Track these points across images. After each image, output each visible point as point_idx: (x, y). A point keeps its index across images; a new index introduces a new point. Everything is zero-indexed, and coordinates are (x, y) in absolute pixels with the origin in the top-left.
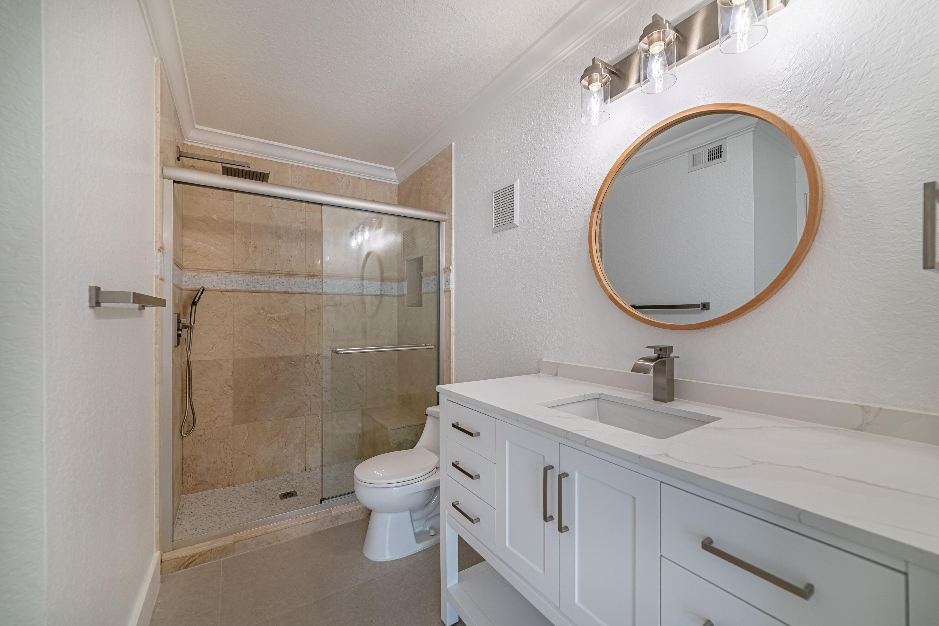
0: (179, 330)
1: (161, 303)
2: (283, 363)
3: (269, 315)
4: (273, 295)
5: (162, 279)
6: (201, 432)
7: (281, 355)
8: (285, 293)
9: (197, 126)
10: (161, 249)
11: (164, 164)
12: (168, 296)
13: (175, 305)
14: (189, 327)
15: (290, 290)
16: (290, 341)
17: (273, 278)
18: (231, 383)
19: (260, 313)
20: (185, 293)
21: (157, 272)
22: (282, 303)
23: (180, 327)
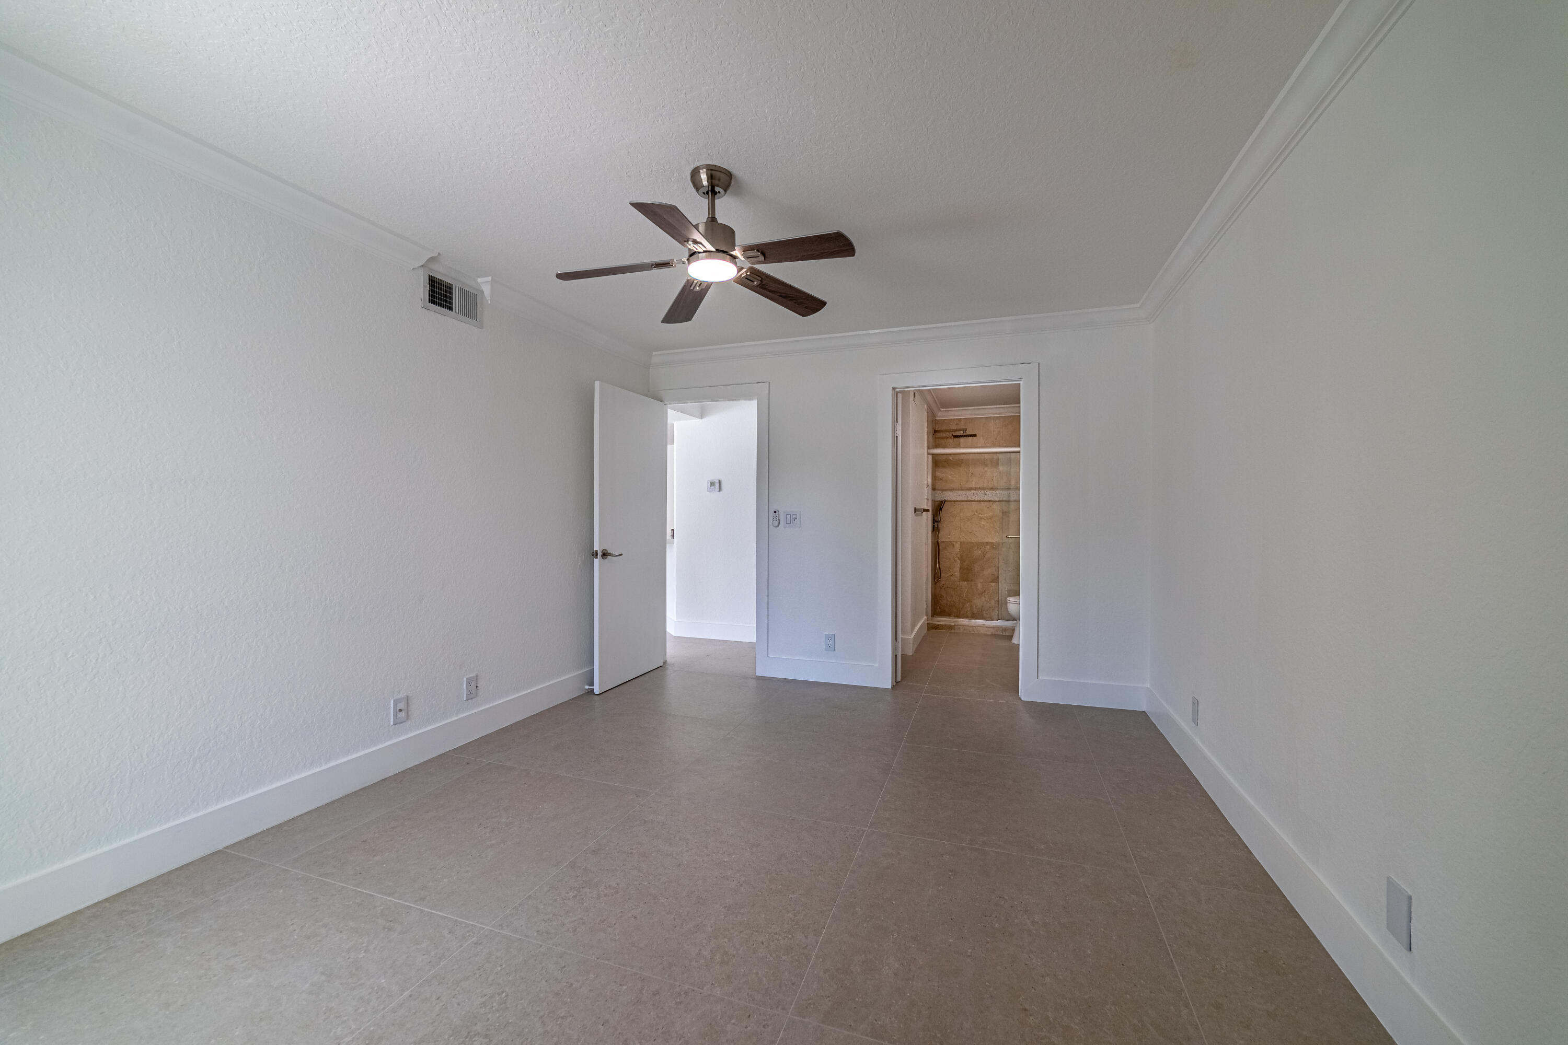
0: (934, 523)
1: (928, 510)
2: (988, 547)
3: (980, 515)
4: (982, 503)
5: (928, 500)
6: (944, 582)
7: (987, 541)
8: (989, 501)
9: (942, 410)
10: (928, 487)
11: (929, 448)
12: (930, 508)
13: (932, 510)
14: (939, 522)
15: (993, 499)
16: (993, 532)
17: (982, 492)
18: (959, 556)
19: (975, 514)
20: (937, 503)
21: (926, 497)
22: (988, 508)
23: (934, 521)
